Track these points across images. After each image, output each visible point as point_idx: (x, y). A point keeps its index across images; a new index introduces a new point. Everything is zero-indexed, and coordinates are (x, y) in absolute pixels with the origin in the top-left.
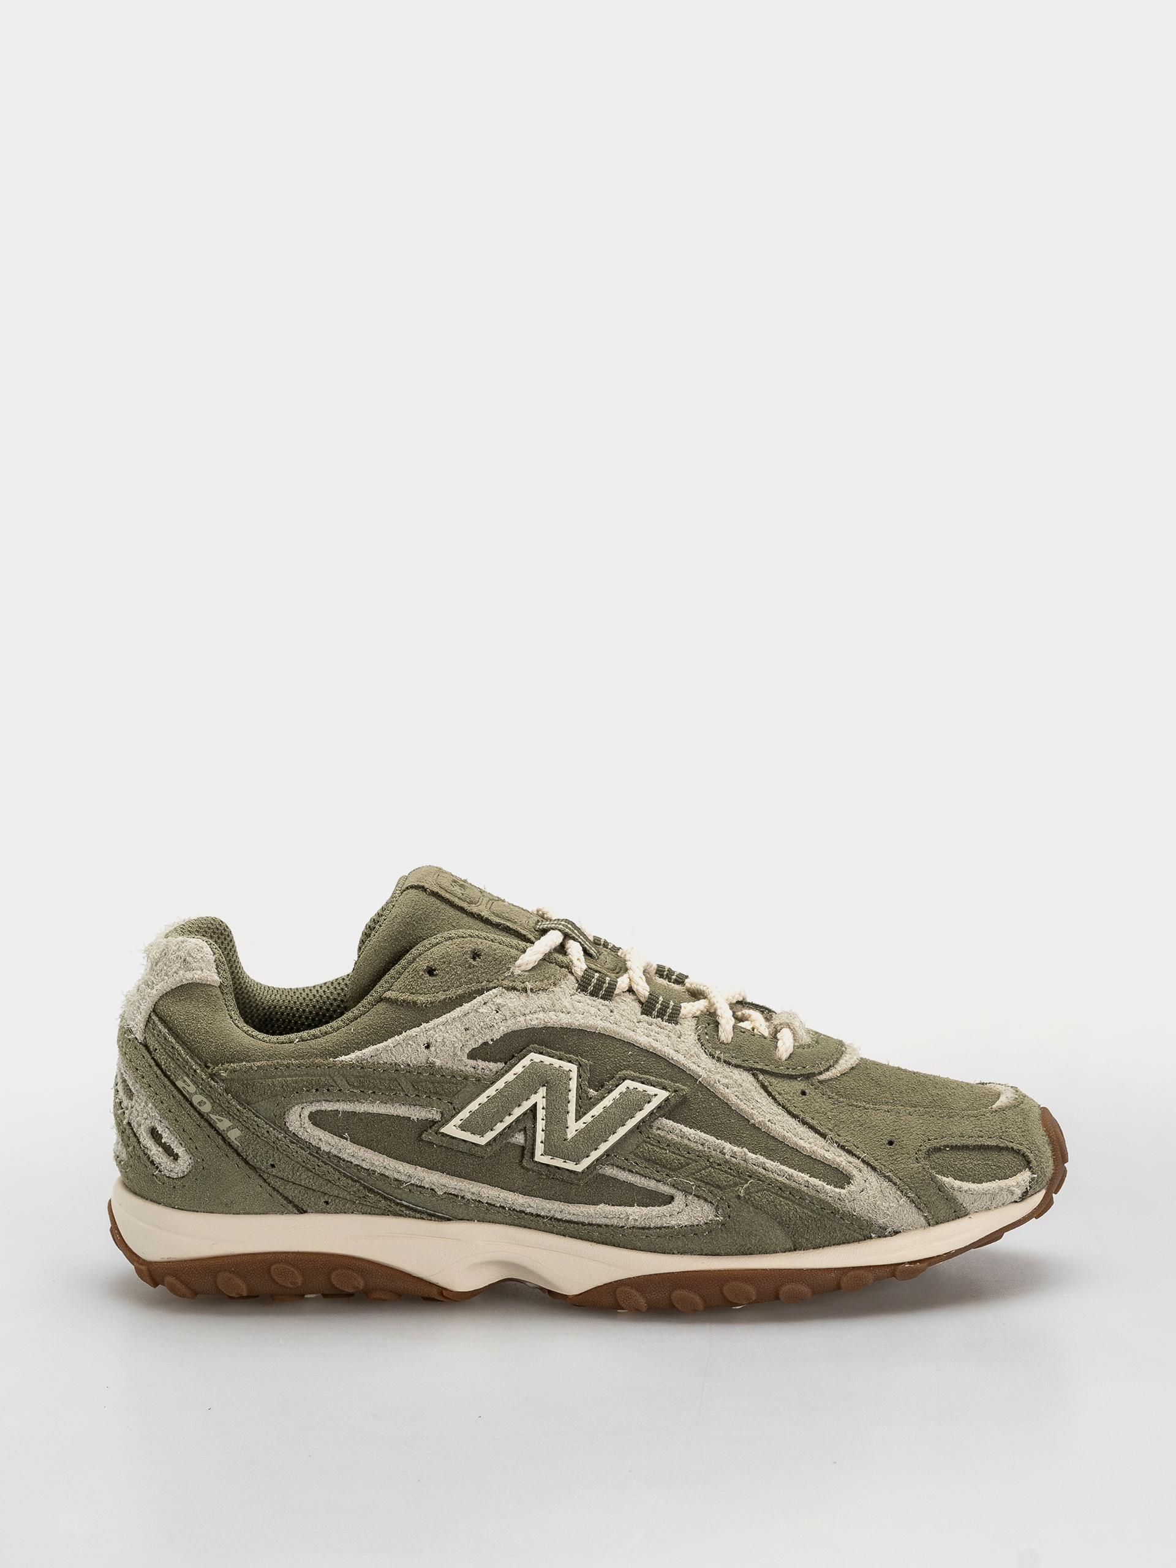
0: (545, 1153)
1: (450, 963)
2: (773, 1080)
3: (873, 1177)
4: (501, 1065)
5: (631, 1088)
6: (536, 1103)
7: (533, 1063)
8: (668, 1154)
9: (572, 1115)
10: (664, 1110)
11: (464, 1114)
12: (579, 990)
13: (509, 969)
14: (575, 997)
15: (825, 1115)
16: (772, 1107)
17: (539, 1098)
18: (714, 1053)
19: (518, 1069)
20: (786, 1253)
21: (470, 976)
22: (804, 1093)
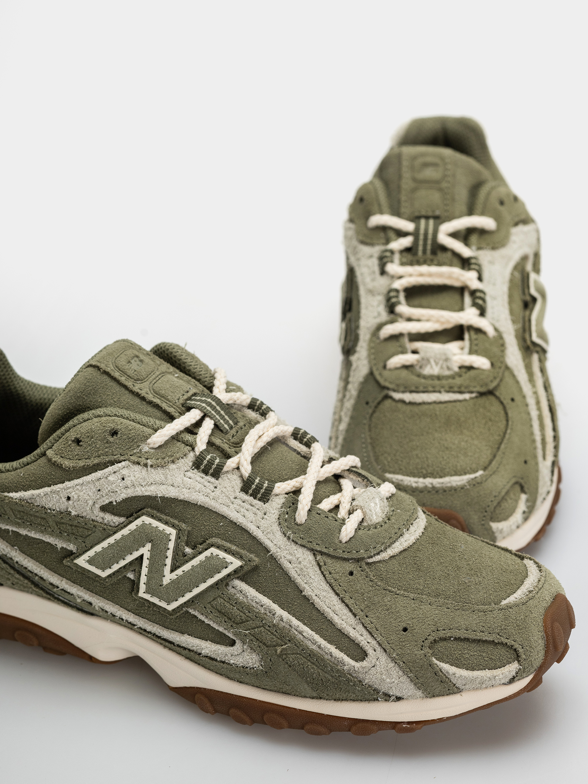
0: (146, 592)
1: (92, 438)
2: (329, 561)
3: (383, 658)
4: (122, 519)
5: (214, 554)
6: (143, 554)
7: (144, 524)
8: (235, 611)
9: (167, 569)
10: (237, 574)
11: (91, 553)
12: (194, 467)
13: (138, 446)
14: (189, 474)
15: (362, 595)
16: (322, 583)
17: (145, 551)
18: (286, 532)
19: (132, 526)
20: (314, 700)
21: (106, 450)
22: (351, 573)
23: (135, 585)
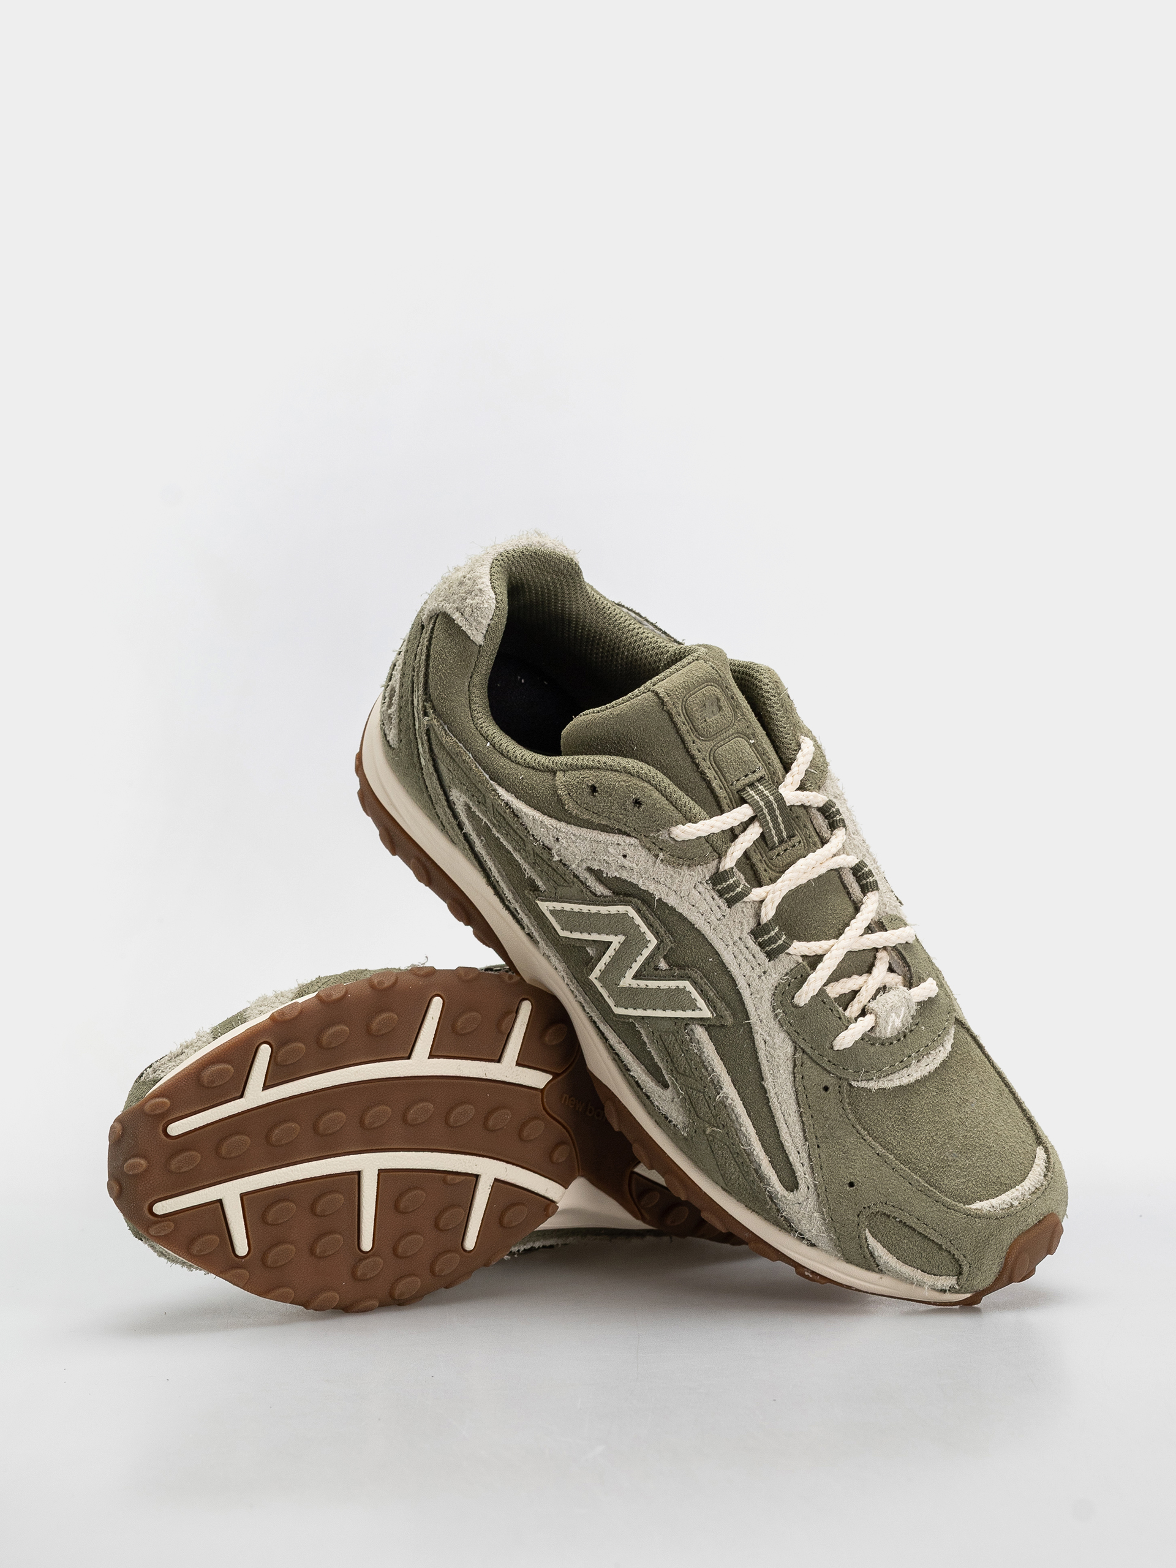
0: (599, 979)
1: (611, 795)
2: (809, 1063)
3: (813, 1202)
4: (607, 892)
5: (687, 989)
6: (612, 942)
7: (626, 914)
8: (682, 1060)
9: (631, 973)
10: (701, 1021)
12: (709, 882)
13: (658, 831)
14: (701, 888)
15: (825, 1120)
16: (788, 1084)
17: (616, 941)
18: (776, 1008)
19: (613, 909)
20: (724, 1192)
21: (621, 816)
22: (826, 1089)
23: (591, 963)
